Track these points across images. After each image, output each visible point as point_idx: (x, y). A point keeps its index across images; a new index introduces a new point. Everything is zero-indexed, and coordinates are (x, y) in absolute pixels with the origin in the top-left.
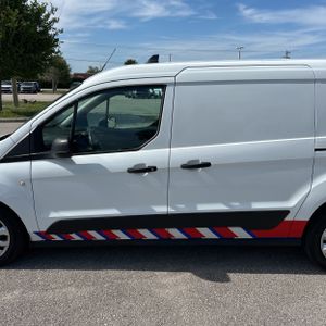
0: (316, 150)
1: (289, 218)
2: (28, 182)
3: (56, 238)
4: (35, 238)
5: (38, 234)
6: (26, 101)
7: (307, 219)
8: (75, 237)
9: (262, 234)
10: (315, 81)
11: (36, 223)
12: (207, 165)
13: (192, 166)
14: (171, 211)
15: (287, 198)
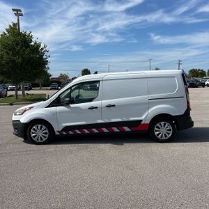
0: (149, 99)
1: (142, 123)
2: (55, 114)
3: (65, 133)
4: (57, 133)
5: (59, 132)
6: (27, 94)
7: (148, 123)
8: (71, 132)
9: (135, 129)
11: (57, 128)
12: (114, 106)
13: (109, 106)
14: (103, 122)
15: (141, 116)
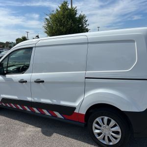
0: (86, 78)
1: (76, 111)
10: (88, 43)
12: (43, 82)
15: (75, 101)
